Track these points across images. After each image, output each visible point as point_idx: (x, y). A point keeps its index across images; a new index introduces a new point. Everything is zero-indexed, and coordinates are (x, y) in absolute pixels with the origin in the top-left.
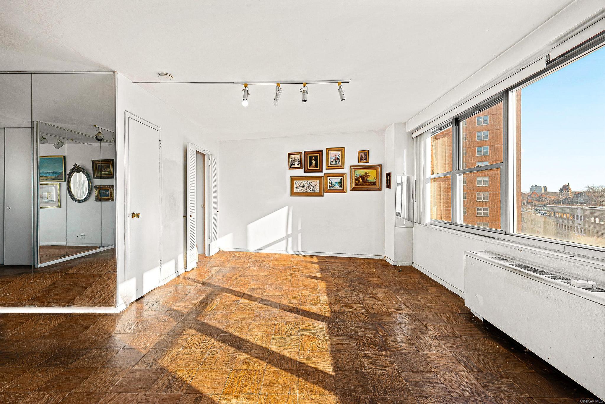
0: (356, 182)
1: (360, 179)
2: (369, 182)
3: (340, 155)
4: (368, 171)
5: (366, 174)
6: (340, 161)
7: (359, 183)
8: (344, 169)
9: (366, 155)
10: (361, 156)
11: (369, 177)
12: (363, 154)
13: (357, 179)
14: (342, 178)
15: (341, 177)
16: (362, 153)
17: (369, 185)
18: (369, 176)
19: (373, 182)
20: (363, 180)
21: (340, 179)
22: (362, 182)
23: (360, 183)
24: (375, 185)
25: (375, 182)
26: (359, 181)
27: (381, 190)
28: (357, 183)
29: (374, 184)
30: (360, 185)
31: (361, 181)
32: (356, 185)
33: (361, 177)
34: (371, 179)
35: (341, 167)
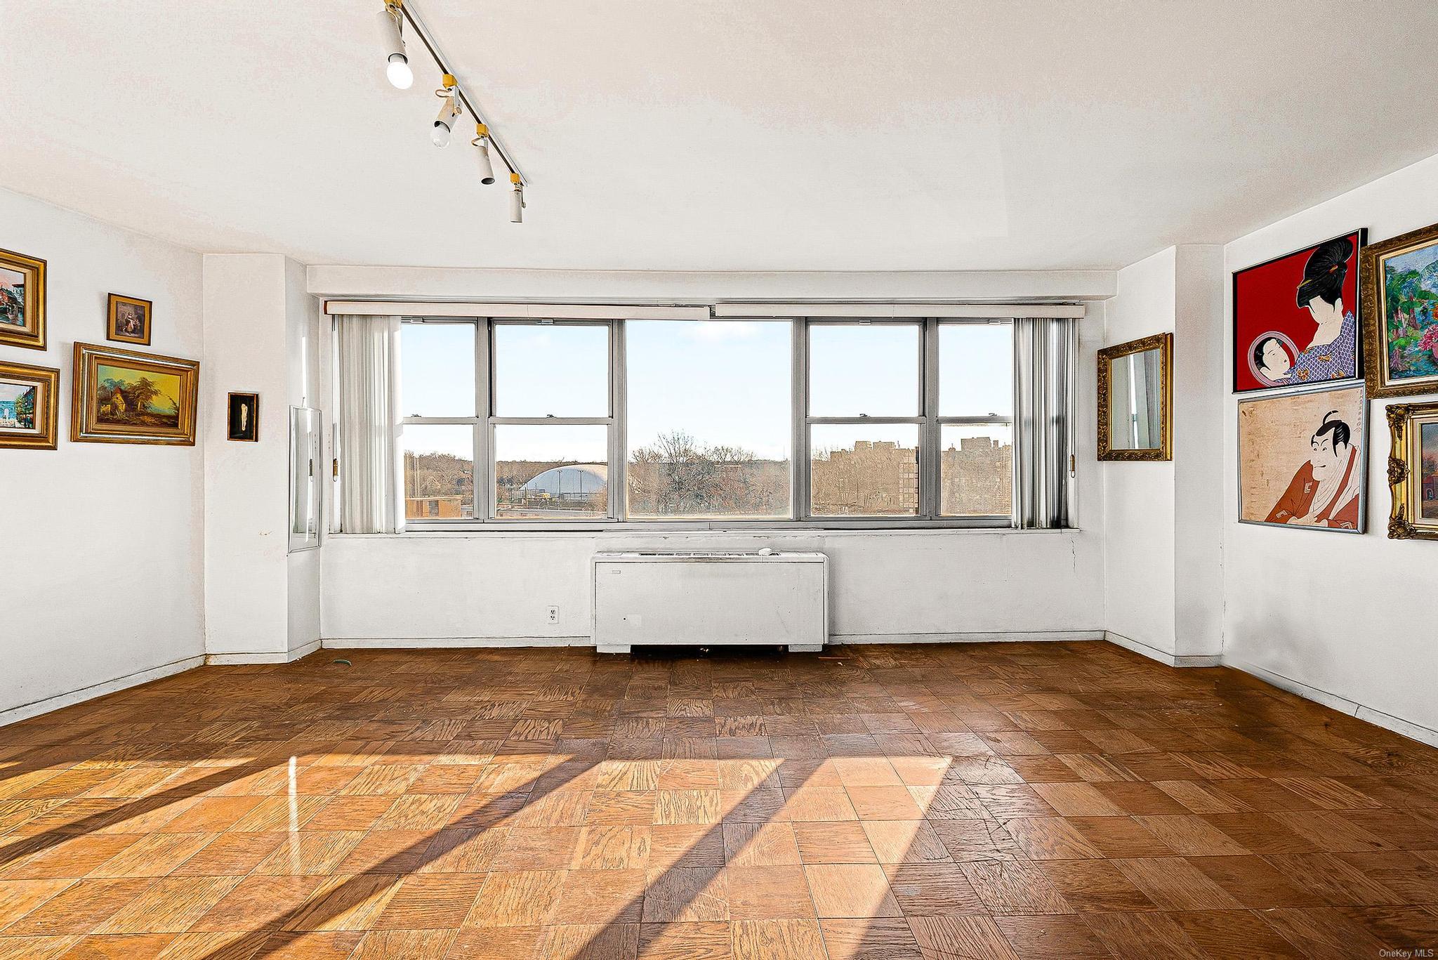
0: (103, 409)
1: (119, 399)
2: (152, 415)
3: (23, 286)
4: (150, 376)
5: (145, 384)
6: (23, 312)
7: (113, 413)
8: (44, 348)
9: (141, 318)
10: (119, 315)
11: (154, 397)
12: (128, 311)
13: (104, 400)
14: (39, 385)
15: (35, 384)
16: (124, 304)
17: (154, 425)
18: (156, 393)
19: (169, 417)
20: (131, 404)
21: (28, 388)
22: (126, 410)
23: (119, 415)
24: (176, 425)
25: (176, 417)
26: (115, 407)
27: (193, 444)
28: (105, 414)
29: (171, 422)
30: (118, 422)
31: (122, 407)
32: (101, 420)
33: (122, 392)
34: (161, 404)
35: (33, 339)
